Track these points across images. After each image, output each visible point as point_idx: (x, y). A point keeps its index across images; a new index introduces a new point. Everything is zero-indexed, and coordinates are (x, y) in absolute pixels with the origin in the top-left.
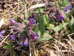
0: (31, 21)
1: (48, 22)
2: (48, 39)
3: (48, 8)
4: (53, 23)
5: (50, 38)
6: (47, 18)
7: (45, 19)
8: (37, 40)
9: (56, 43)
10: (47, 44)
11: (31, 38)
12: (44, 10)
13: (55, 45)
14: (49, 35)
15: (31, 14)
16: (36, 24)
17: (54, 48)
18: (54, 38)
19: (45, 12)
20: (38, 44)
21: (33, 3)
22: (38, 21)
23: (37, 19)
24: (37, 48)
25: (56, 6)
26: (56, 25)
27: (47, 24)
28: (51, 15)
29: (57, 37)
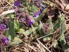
0: (2, 26)
2: (18, 43)
3: (18, 14)
4: (23, 27)
5: (20, 42)
6: (17, 23)
7: (15, 24)
8: (8, 44)
9: (26, 46)
10: (17, 47)
11: (2, 42)
12: (15, 15)
13: (25, 48)
14: (19, 39)
15: (3, 20)
16: (7, 29)
17: (24, 51)
18: (24, 42)
19: (15, 17)
20: (9, 47)
21: (5, 10)
22: (9, 26)
23: (8, 24)
24: (8, 51)
25: (25, 12)
27: (17, 28)
28: (21, 20)
29: (26, 41)
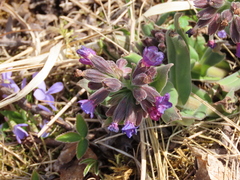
0: (148, 56)
1: (203, 59)
2: (201, 117)
3: (206, 16)
4: (220, 63)
5: (208, 113)
6: (199, 46)
7: (193, 52)
8: (166, 117)
9: (228, 128)
10: (197, 131)
11: (147, 110)
12: (192, 20)
13: (224, 135)
14: (206, 103)
15: (149, 33)
16: (163, 65)
17: (220, 143)
18: (223, 112)
19: (196, 27)
20: (169, 130)
22: (171, 56)
23: (168, 50)
24: (166, 143)
25: (232, 10)
26: (228, 72)
27: (200, 65)
28: (215, 38)
29: (230, 111)
